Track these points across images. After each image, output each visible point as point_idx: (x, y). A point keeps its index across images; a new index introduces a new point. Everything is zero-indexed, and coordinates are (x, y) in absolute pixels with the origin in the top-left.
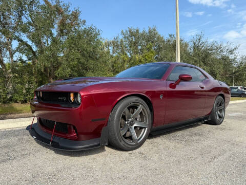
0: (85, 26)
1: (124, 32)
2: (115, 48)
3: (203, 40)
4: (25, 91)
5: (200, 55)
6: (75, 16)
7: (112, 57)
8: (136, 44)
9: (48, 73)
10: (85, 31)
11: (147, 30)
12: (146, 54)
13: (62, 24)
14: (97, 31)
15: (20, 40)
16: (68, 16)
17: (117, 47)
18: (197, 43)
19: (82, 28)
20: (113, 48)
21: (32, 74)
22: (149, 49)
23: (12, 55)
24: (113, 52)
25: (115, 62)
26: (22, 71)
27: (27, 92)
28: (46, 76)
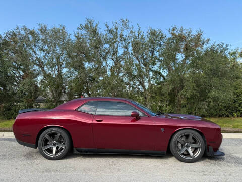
13: (187, 49)
21: (163, 95)
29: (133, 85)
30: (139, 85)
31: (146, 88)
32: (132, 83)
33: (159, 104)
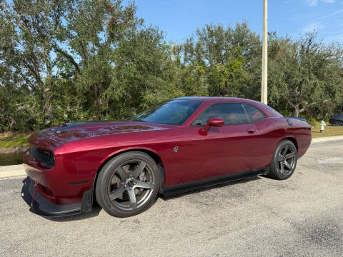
0: (142, 27)
1: (201, 31)
2: (189, 54)
3: (315, 41)
4: (66, 116)
5: (311, 63)
6: (130, 13)
7: (183, 67)
8: (217, 47)
9: (96, 91)
10: (142, 35)
11: (234, 28)
12: (232, 62)
13: (113, 25)
14: (159, 33)
15: (58, 50)
16: (119, 14)
17: (192, 53)
18: (306, 46)
19: (139, 29)
20: (186, 54)
21: (75, 94)
22: (236, 56)
23: (50, 68)
24: (185, 60)
25: (186, 75)
26: (61, 89)
27: (69, 117)
28: (93, 96)
29: (16, 72)
30: (28, 74)
31: (43, 81)
32: (14, 70)
33: (68, 109)
